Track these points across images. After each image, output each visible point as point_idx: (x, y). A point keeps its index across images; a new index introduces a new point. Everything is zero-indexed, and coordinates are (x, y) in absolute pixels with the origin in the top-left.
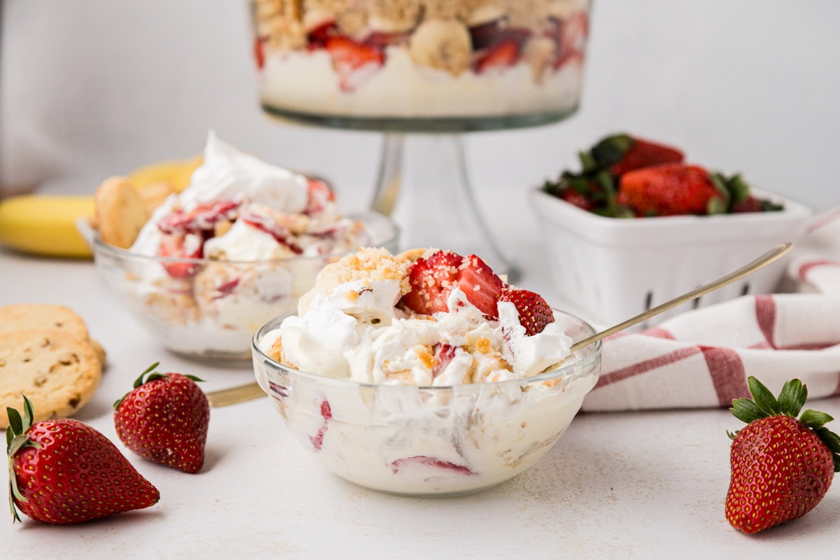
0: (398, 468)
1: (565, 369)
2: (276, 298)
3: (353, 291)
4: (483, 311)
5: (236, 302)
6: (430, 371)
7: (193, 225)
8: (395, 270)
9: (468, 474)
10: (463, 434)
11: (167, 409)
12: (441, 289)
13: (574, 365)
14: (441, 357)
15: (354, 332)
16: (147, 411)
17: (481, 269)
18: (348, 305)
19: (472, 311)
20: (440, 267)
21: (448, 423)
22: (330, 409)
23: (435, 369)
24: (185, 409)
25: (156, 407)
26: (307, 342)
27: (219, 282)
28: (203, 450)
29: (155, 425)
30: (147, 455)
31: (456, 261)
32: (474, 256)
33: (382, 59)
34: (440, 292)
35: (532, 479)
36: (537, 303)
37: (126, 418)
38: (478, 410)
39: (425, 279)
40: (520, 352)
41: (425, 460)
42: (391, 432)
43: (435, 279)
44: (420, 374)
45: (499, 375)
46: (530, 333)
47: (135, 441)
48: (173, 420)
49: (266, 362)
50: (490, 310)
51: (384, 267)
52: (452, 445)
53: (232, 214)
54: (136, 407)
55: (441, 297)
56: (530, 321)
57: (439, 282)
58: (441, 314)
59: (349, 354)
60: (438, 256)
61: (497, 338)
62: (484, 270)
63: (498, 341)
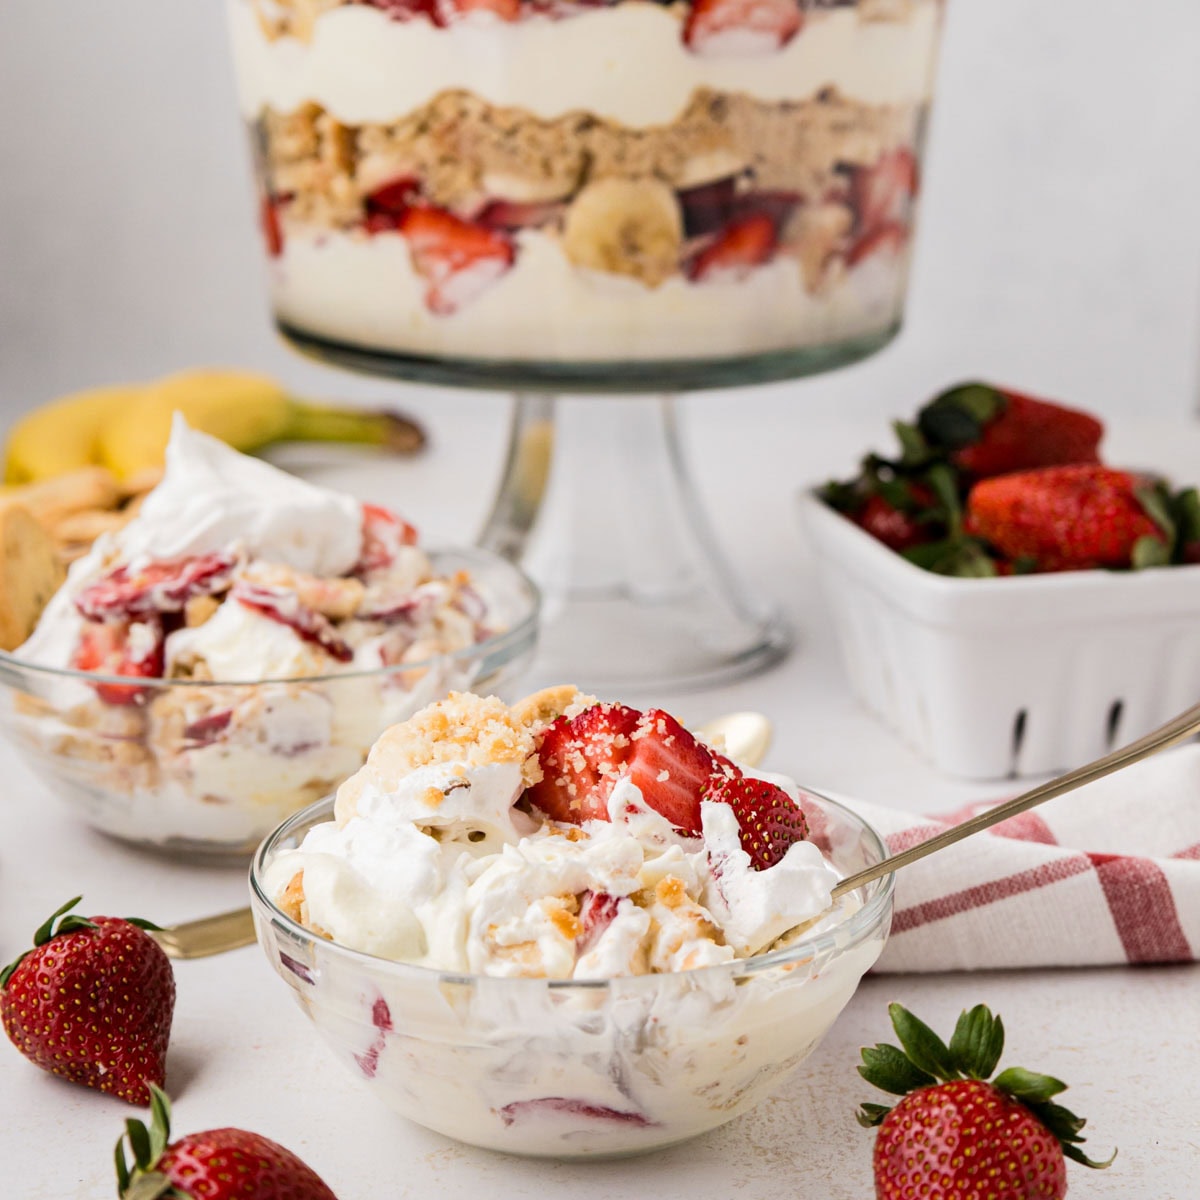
0: (514, 1117)
1: (816, 940)
2: (302, 748)
3: (433, 790)
4: (673, 821)
5: (225, 755)
6: (572, 944)
7: (144, 605)
8: (512, 745)
9: (643, 1126)
10: (629, 1060)
11: (95, 989)
12: (597, 776)
13: (836, 930)
14: (592, 917)
15: (435, 871)
16: (60, 993)
17: (672, 738)
18: (427, 814)
19: (653, 821)
20: (596, 737)
21: (603, 1043)
22: (388, 1015)
23: (581, 938)
24: (128, 988)
25: (77, 986)
26: (350, 890)
27: (192, 717)
28: (163, 1063)
29: (74, 1020)
30: (61, 1072)
31: (625, 721)
32: (659, 714)
33: (510, 255)
34: (596, 783)
35: (765, 1120)
36: (774, 803)
37: (21, 1006)
38: (655, 1020)
39: (568, 757)
40: (738, 901)
41: (561, 1104)
42: (500, 1057)
43: (586, 758)
44: (553, 951)
45: (695, 952)
46: (759, 864)
47: (39, 1047)
48: (108, 1010)
49: (275, 922)
50: (688, 819)
51: (492, 739)
52: (610, 1079)
53: (217, 584)
54: (40, 985)
55: (597, 792)
56: (759, 839)
57: (594, 764)
58: (597, 823)
59: (425, 911)
60: (592, 714)
61: (697, 874)
62: (677, 739)
63: (699, 878)
